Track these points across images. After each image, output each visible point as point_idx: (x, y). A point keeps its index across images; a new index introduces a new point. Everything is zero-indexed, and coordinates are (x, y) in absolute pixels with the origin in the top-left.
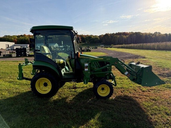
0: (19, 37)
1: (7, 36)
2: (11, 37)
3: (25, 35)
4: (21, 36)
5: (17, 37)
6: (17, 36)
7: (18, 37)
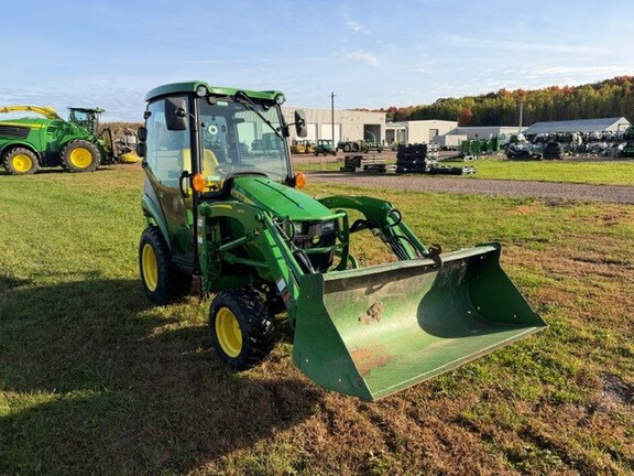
0: (481, 102)
1: (443, 100)
2: (457, 102)
3: (502, 93)
4: (491, 96)
5: (473, 102)
6: (475, 99)
7: (480, 100)
